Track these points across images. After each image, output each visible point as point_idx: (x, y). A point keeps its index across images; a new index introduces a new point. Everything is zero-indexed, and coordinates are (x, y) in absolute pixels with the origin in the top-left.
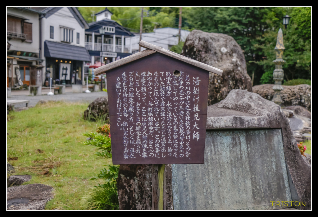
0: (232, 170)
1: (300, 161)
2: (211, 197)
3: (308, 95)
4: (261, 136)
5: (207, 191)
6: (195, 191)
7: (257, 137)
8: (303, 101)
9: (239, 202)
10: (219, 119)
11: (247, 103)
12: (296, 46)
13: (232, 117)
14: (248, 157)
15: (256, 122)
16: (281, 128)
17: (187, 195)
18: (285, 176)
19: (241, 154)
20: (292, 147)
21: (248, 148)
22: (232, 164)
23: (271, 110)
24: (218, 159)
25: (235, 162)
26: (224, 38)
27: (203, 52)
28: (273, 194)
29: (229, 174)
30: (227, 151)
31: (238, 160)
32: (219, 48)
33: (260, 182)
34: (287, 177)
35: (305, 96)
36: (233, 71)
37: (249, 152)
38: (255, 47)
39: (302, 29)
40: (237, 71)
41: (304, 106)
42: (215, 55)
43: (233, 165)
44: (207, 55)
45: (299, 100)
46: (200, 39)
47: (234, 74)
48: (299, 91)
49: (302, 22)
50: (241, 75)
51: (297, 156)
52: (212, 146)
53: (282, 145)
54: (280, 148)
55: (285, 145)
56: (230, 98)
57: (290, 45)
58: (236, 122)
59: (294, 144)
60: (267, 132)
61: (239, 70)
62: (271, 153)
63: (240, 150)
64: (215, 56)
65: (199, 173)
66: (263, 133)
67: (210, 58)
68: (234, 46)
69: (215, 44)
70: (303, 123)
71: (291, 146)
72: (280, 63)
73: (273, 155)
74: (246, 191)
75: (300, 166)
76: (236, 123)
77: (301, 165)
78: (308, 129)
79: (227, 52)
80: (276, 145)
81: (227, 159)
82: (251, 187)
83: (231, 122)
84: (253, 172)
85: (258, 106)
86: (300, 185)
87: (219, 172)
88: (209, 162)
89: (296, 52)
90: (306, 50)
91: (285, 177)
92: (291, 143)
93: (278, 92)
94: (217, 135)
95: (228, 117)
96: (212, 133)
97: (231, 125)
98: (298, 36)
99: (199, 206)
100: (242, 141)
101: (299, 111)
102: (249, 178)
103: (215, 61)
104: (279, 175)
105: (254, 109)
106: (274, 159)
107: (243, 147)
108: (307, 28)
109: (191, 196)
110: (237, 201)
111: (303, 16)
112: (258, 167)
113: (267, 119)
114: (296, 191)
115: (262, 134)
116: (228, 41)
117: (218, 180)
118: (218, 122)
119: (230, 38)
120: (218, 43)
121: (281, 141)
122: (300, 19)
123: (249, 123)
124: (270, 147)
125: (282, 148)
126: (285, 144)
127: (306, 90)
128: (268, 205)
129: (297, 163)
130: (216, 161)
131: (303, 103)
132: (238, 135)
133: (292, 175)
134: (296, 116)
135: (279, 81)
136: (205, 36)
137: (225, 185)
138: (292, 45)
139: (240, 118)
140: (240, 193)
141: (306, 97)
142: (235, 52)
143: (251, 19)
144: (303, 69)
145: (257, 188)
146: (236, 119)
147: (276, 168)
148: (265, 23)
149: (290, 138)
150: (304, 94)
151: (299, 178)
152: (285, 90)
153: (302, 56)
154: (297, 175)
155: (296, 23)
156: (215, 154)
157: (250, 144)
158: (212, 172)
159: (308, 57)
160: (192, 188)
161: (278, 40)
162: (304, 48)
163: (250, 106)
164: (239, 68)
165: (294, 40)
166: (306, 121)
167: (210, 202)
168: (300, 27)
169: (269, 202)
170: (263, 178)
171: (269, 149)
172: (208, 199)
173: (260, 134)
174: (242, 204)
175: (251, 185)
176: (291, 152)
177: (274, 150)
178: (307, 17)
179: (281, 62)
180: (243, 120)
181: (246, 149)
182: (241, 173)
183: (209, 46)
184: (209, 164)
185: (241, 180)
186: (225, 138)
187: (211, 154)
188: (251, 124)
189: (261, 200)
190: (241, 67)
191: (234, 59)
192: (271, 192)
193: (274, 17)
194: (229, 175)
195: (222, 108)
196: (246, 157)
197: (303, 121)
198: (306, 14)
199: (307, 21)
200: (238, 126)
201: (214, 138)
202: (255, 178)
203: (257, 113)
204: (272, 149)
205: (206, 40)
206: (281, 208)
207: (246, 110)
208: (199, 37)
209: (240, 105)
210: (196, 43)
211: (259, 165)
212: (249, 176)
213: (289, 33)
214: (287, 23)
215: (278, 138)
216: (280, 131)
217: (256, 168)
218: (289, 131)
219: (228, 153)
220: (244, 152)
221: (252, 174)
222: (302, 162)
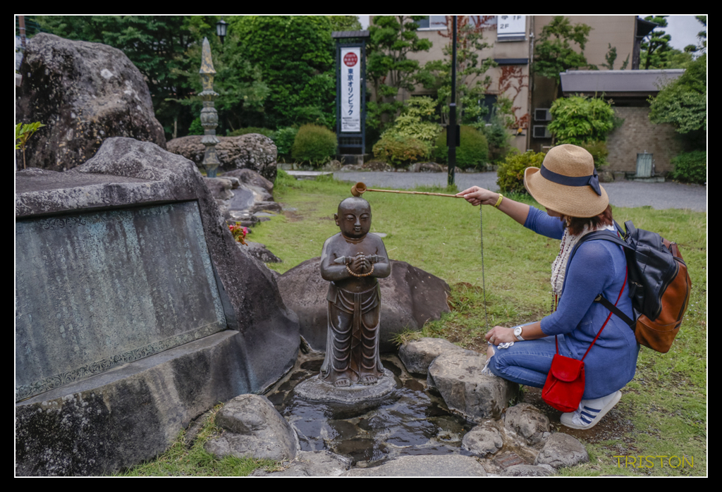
0: (114, 284)
1: (233, 252)
2: (78, 338)
3: (260, 151)
4: (162, 217)
5: (66, 329)
6: (43, 333)
7: (154, 219)
8: (252, 160)
9: (134, 339)
10: (75, 191)
11: (133, 160)
12: (241, 73)
13: (101, 186)
14: (141, 256)
15: (148, 192)
16: (196, 200)
17: (25, 345)
18: (211, 280)
19: (128, 253)
20: (219, 231)
21: (139, 241)
22: (111, 273)
23: (177, 169)
24: (83, 266)
25: (117, 268)
26: (104, 51)
27: (65, 78)
28: (194, 313)
29: (107, 291)
30: (100, 251)
31: (123, 265)
32: (98, 71)
33: (168, 297)
34: (214, 281)
35: (255, 151)
36: (128, 112)
37: (143, 247)
38: (174, 75)
39: (248, 45)
40: (135, 112)
41: (255, 169)
42: (91, 83)
43: (114, 274)
44: (74, 83)
45: (247, 160)
46: (55, 52)
47: (130, 118)
48: (246, 144)
49: (247, 34)
50: (143, 120)
51: (228, 244)
52: (67, 244)
53: (202, 229)
54: (198, 235)
55: (207, 228)
56: (102, 154)
57: (232, 71)
58: (110, 194)
59: (221, 224)
60: (172, 208)
61: (138, 111)
62: (183, 244)
63: (126, 246)
64: (90, 86)
65: (46, 298)
66: (165, 211)
67: (80, 89)
68: (125, 66)
69: (87, 63)
70: (253, 197)
71: (217, 228)
72: (210, 98)
73: (187, 248)
74: (144, 317)
75: (234, 260)
76: (111, 197)
77: (236, 258)
78: (261, 204)
79: (113, 78)
80: (190, 230)
81: (100, 265)
82: (152, 308)
83: (100, 194)
84: (154, 281)
85: (155, 163)
86: (235, 291)
87: (88, 291)
88: (64, 276)
89: (242, 83)
90: (256, 80)
91: (210, 282)
92: (216, 224)
93: (211, 147)
94: (77, 222)
95: (93, 185)
96: (65, 220)
97: (100, 201)
98: (242, 56)
99: (55, 360)
100: (126, 229)
101: (247, 177)
102: (148, 293)
103: (90, 94)
104: (200, 280)
105: (146, 170)
106: (189, 255)
107: (130, 239)
108: (254, 44)
109: (34, 344)
110: (130, 337)
111: (247, 23)
112: (163, 271)
113: (169, 185)
114: (230, 301)
115: (164, 213)
116: (113, 57)
117: (87, 305)
118: (72, 197)
119: (117, 52)
120: (95, 61)
121: (199, 221)
122: (243, 27)
123: (135, 193)
124: (181, 234)
125: (202, 233)
126: (206, 226)
127: (256, 142)
128: (186, 333)
129: (230, 256)
130: (80, 272)
131: (253, 164)
132: (119, 219)
133: (222, 276)
134: (243, 186)
135: (211, 128)
136: (65, 46)
137: (102, 313)
138: (235, 71)
139: (118, 186)
140: (134, 322)
141: (256, 154)
142: (129, 78)
143: (162, 24)
144: (254, 110)
145: (164, 309)
146: (109, 188)
147: (194, 270)
148: (187, 33)
149: (214, 215)
150: (254, 149)
151: (233, 281)
152: (224, 144)
153: (251, 89)
154: (229, 275)
155: (237, 34)
156: (76, 258)
157: (143, 232)
158: (73, 292)
159: (260, 91)
160: (34, 329)
161: (203, 57)
162: (252, 76)
163: (139, 165)
164: (139, 108)
165: (236, 62)
166: (257, 193)
167: (77, 348)
168: (243, 41)
169: (188, 328)
170: (172, 290)
171: (178, 238)
172: (71, 344)
173: (160, 212)
174: (140, 340)
175: (152, 305)
176: (217, 239)
177: (188, 238)
178: (254, 25)
179: (212, 96)
180: (124, 189)
181: (136, 242)
182: (132, 287)
183: (76, 66)
184: (66, 278)
185: (133, 299)
186: (93, 226)
187: (67, 259)
188: (139, 196)
189: (173, 327)
190: (142, 106)
191: (128, 91)
192: (189, 310)
193: (202, 22)
194: (109, 293)
195: (87, 173)
196: (138, 257)
197: (254, 193)
198: (252, 21)
199: (253, 31)
200: (116, 201)
201: (70, 229)
202: (159, 292)
203: (152, 176)
204: (183, 237)
205: (68, 54)
206: (209, 333)
207: (133, 173)
208: (53, 48)
209: (121, 165)
210: (48, 58)
211: (163, 267)
212: (147, 290)
213: (228, 50)
214: (223, 34)
215: (194, 217)
216: (196, 204)
217: (158, 273)
218: (212, 203)
219: (103, 254)
220: (133, 249)
221: (153, 286)
222: (237, 253)
